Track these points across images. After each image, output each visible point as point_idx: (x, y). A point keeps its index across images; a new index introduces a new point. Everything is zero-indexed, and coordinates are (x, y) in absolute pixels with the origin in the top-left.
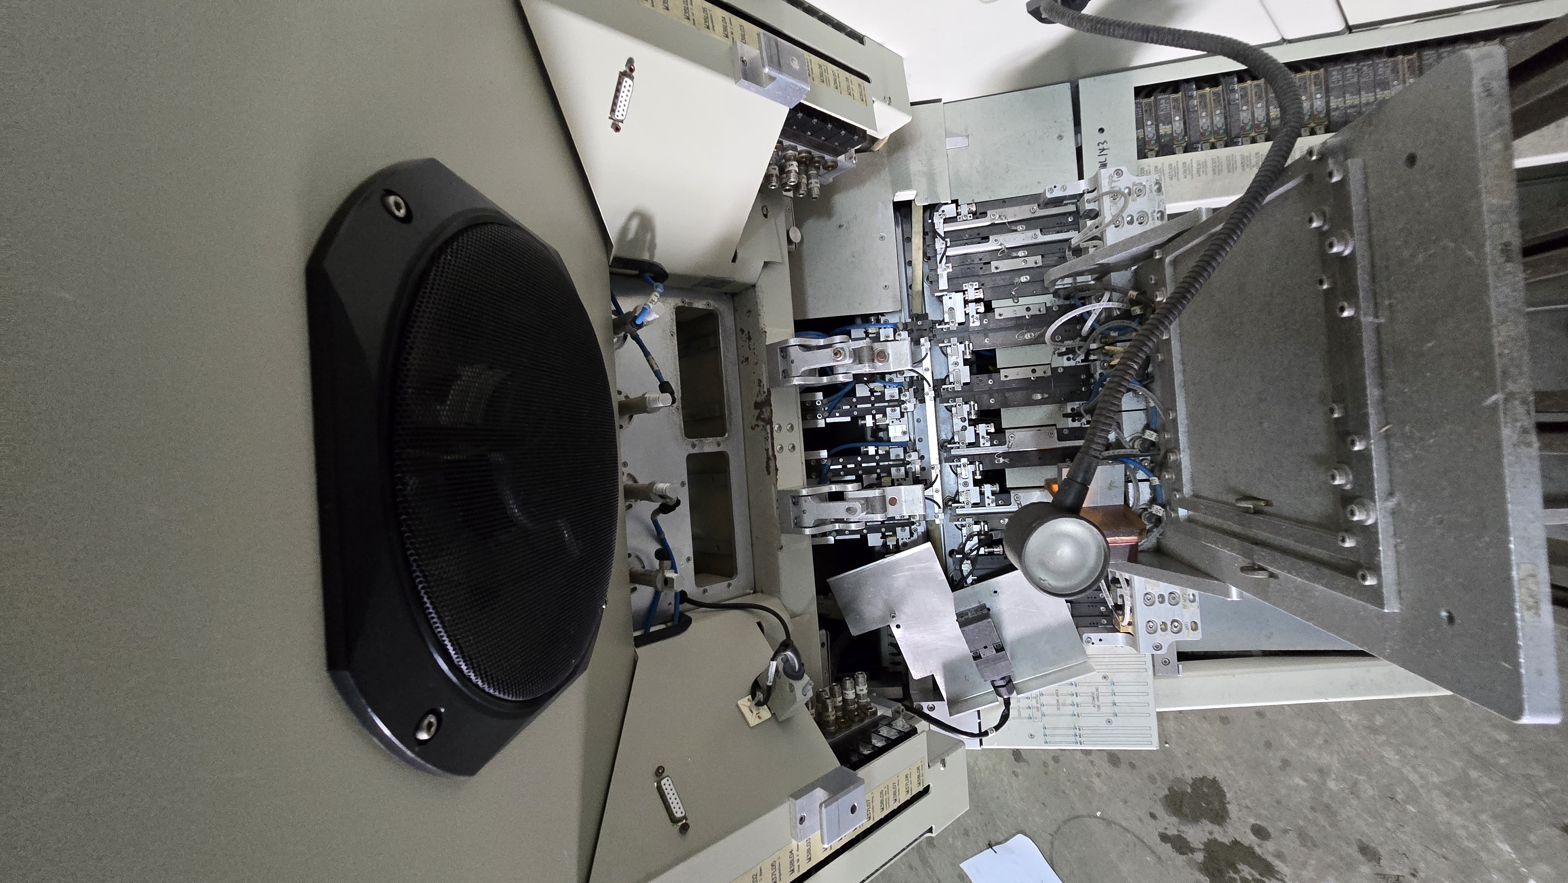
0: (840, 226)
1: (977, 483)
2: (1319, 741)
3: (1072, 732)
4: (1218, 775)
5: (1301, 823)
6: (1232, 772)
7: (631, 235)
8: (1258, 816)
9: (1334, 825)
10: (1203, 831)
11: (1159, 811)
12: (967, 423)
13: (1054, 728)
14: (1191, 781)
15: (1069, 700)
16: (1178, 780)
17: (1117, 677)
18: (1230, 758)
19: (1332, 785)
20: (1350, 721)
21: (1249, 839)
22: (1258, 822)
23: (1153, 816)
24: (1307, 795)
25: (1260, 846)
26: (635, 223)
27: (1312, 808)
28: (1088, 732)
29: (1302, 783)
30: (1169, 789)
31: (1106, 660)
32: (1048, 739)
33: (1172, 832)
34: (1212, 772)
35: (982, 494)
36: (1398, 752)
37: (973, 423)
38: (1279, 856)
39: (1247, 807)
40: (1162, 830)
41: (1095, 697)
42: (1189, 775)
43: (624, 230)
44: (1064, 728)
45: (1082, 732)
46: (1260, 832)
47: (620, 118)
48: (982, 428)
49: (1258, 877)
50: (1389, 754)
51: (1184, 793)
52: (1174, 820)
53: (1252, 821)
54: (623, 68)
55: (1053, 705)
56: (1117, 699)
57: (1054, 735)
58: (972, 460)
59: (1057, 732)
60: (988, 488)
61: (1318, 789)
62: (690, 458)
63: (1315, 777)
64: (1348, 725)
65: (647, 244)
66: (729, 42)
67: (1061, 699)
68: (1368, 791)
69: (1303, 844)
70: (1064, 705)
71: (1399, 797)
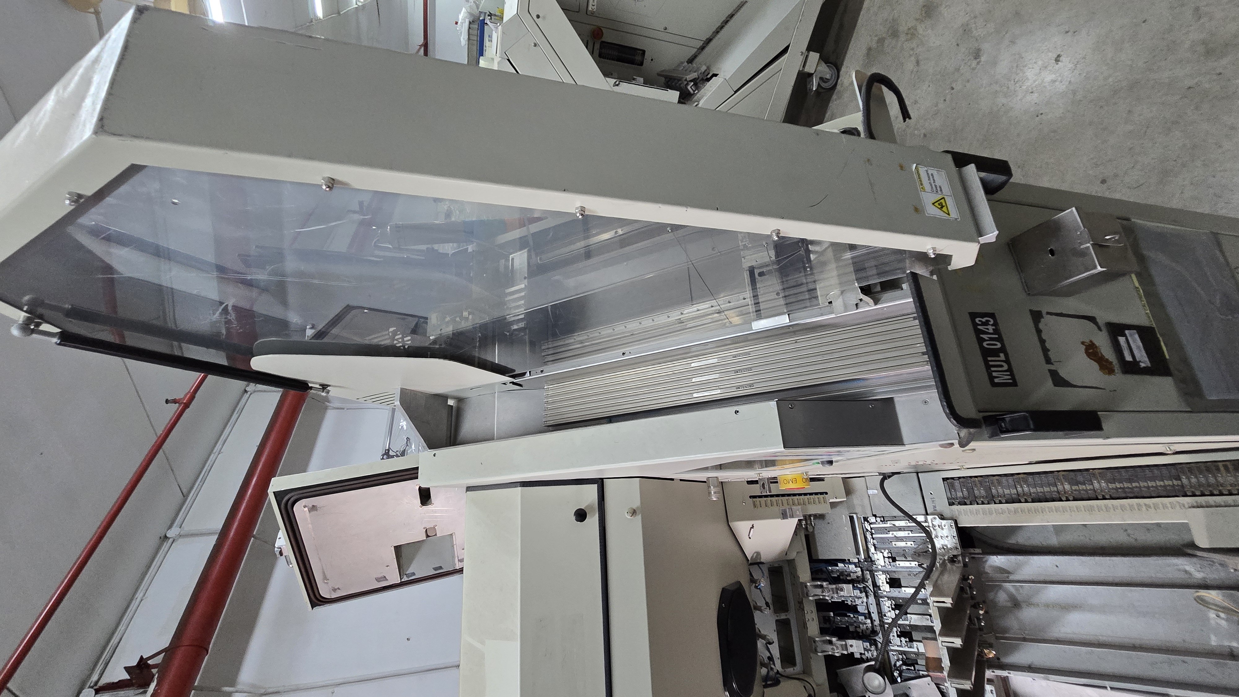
7: (755, 557)
43: (752, 557)
47: (751, 535)
62: (777, 621)
65: (760, 557)
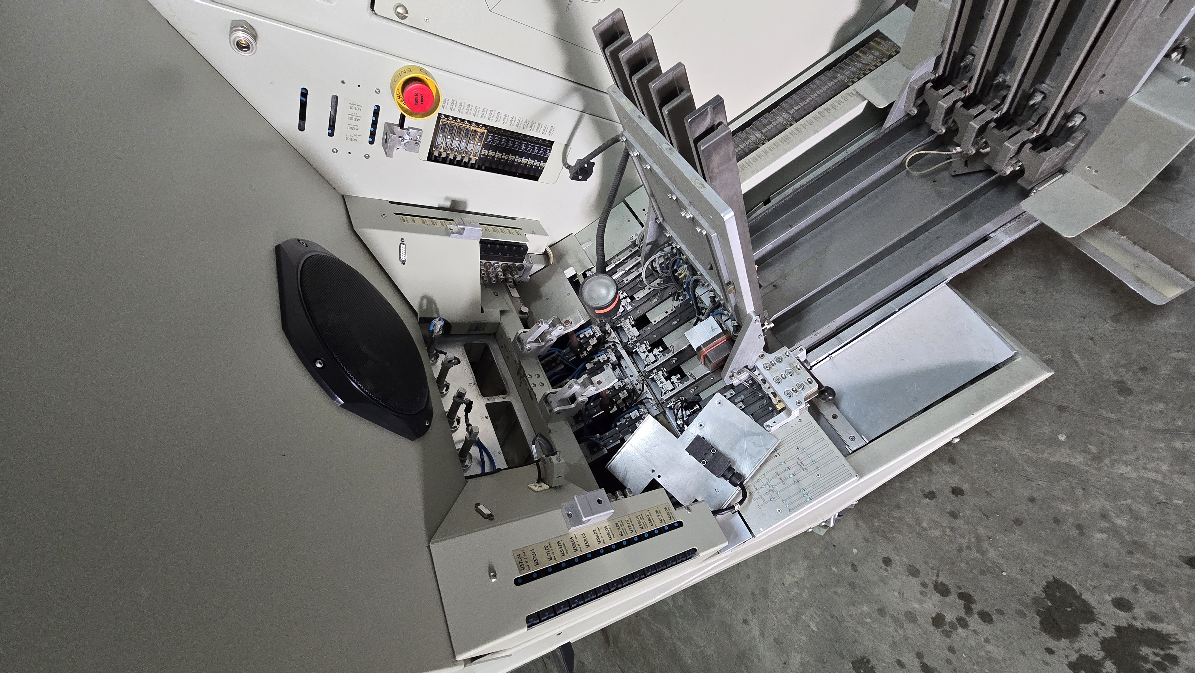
0: (547, 299)
1: (667, 379)
2: (1079, 492)
3: (800, 495)
4: (1053, 573)
5: (1136, 572)
6: (1059, 563)
7: (425, 307)
8: (1108, 590)
9: (1154, 556)
10: (1090, 636)
11: (1051, 643)
12: (647, 353)
13: (790, 498)
14: (1043, 595)
15: (786, 474)
16: (1036, 600)
17: (805, 444)
18: (1047, 552)
19: (1119, 522)
20: (1080, 463)
21: (1123, 618)
22: (1113, 596)
23: (1050, 651)
24: (1115, 544)
25: (1135, 619)
26: (425, 301)
27: (1130, 553)
28: (810, 489)
29: (1104, 536)
30: (1038, 614)
31: (792, 437)
32: (790, 507)
33: (1074, 657)
34: (1050, 573)
35: (673, 383)
36: (1126, 463)
37: (650, 351)
38: (1154, 617)
39: (1095, 587)
40: (1065, 661)
41: (800, 463)
42: (1037, 589)
43: (421, 305)
44: (795, 495)
45: (807, 491)
46: (1122, 604)
47: (404, 259)
48: (656, 351)
49: (1162, 652)
50: (1124, 469)
51: (1049, 609)
52: (1064, 643)
53: (1108, 598)
54: (400, 242)
55: (780, 483)
56: (814, 458)
57: (792, 503)
58: (658, 368)
59: (793, 499)
60: (674, 378)
61: (1115, 532)
63: (1104, 524)
64: (1081, 467)
65: (434, 310)
66: (445, 227)
67: (781, 476)
68: (1144, 510)
69: (1156, 592)
70: (786, 479)
71: (1162, 498)
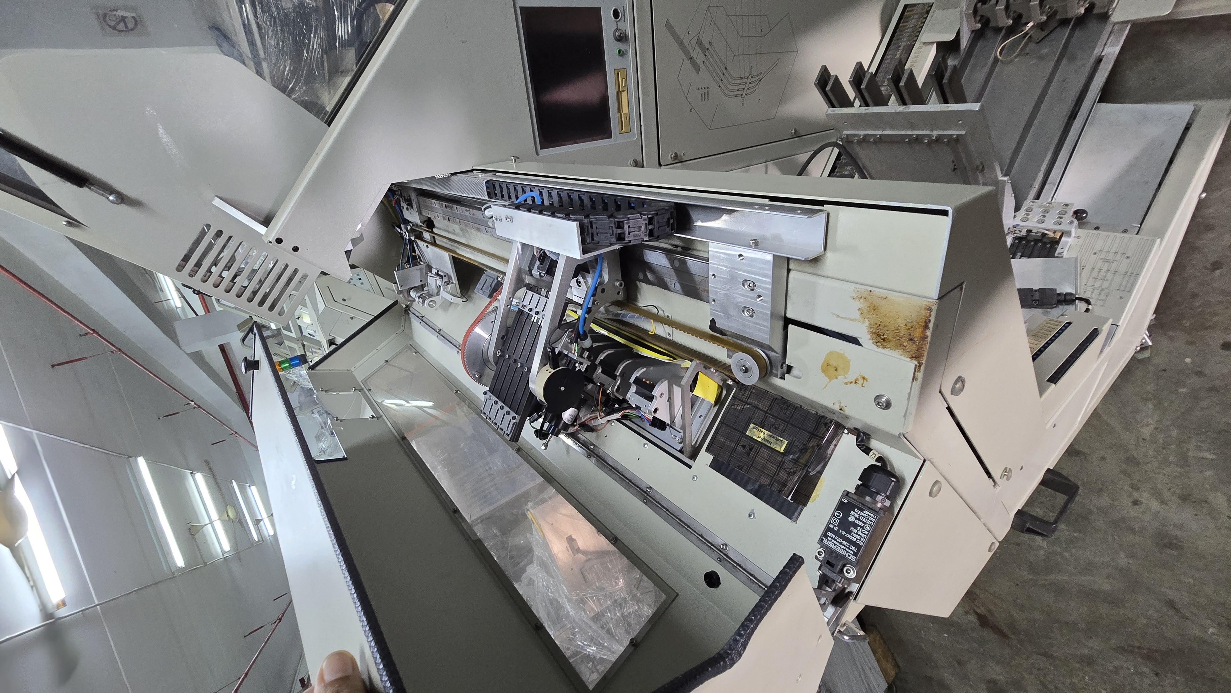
3: (1126, 279)
13: (1120, 285)
17: (1097, 248)
28: (1130, 269)
31: (1083, 250)
32: (1128, 289)
41: (1106, 261)
44: (1122, 281)
45: (1129, 273)
55: (1103, 283)
56: (1114, 250)
57: (1126, 287)
59: (1123, 285)
67: (1100, 277)
70: (1105, 277)
